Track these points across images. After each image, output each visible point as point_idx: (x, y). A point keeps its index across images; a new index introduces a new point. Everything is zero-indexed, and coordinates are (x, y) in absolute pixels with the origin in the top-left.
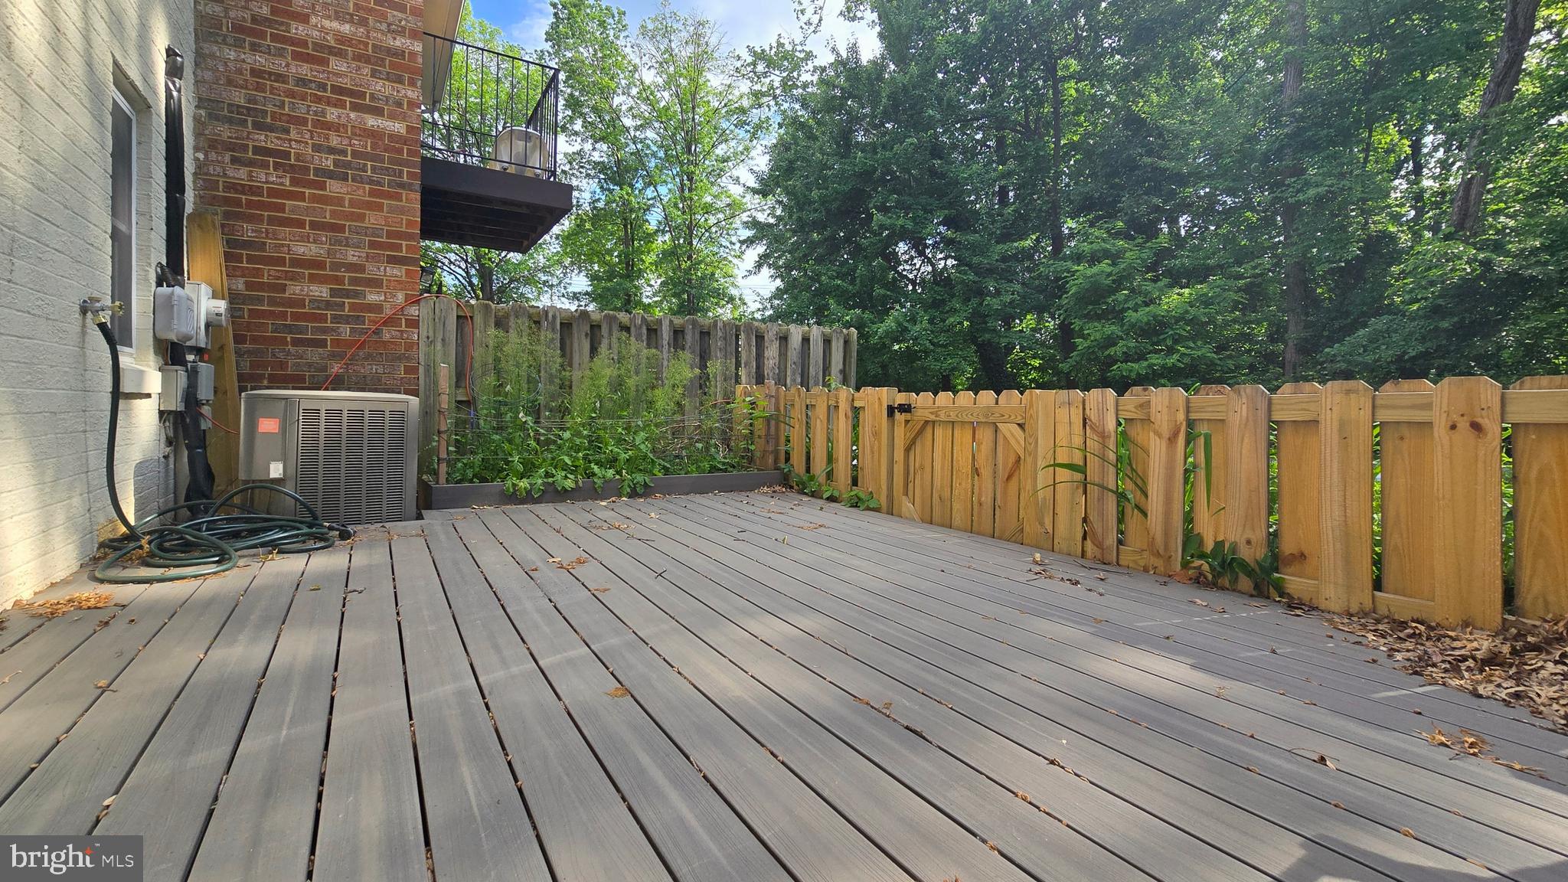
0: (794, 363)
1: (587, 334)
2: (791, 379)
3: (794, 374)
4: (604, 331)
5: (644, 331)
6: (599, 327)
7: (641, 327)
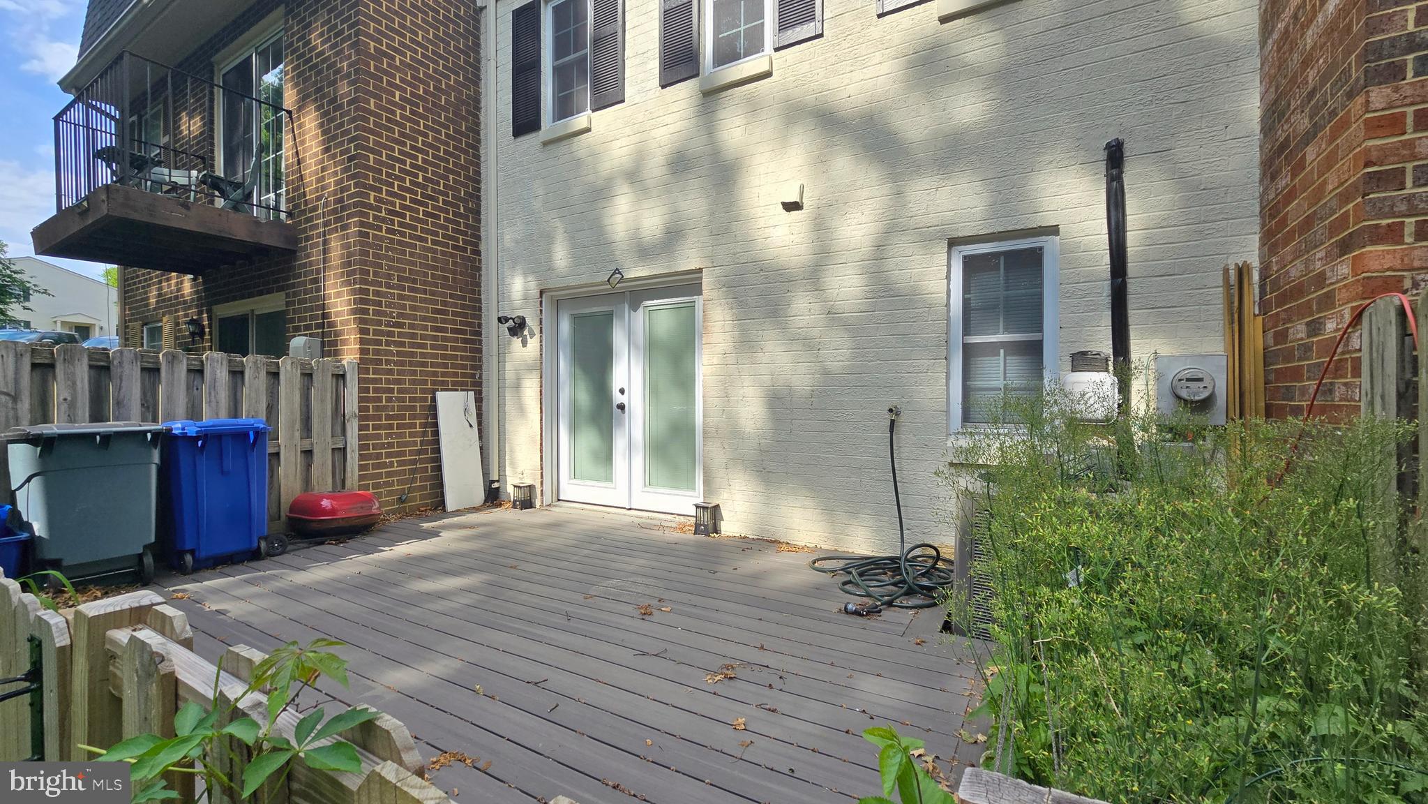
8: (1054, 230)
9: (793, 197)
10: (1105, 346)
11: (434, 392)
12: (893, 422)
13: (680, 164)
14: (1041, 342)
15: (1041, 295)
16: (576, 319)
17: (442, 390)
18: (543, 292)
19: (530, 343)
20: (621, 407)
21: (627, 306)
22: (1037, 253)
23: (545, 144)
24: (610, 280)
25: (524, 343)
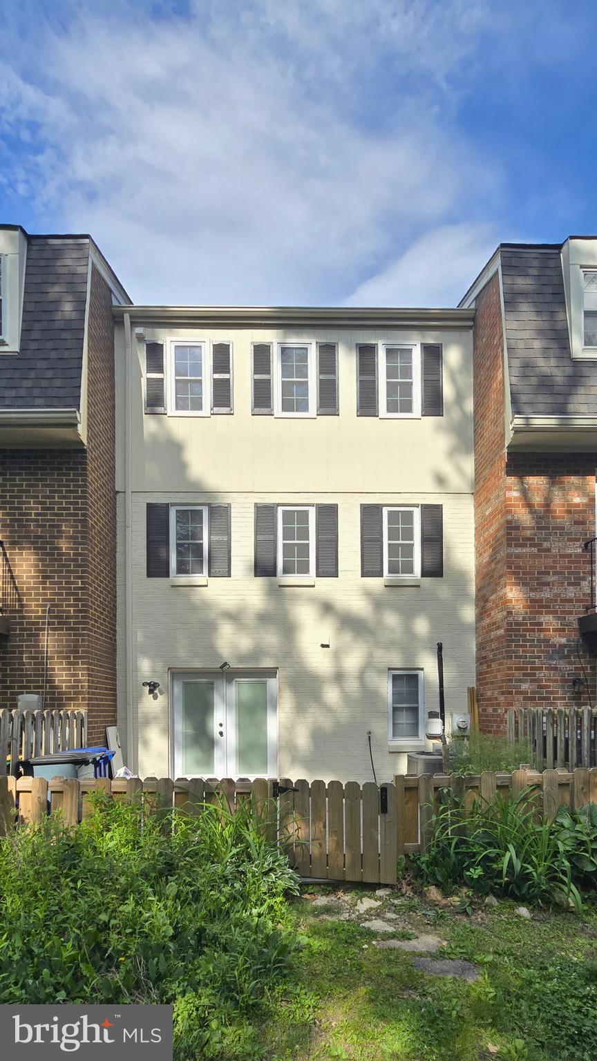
8: (422, 669)
9: (326, 643)
10: (438, 710)
11: (105, 727)
12: (369, 737)
13: (264, 618)
14: (418, 708)
15: (418, 691)
16: (186, 684)
17: (110, 726)
18: (169, 669)
19: (160, 698)
20: (221, 734)
21: (225, 680)
22: (416, 676)
23: (172, 586)
24: (222, 667)
25: (155, 698)
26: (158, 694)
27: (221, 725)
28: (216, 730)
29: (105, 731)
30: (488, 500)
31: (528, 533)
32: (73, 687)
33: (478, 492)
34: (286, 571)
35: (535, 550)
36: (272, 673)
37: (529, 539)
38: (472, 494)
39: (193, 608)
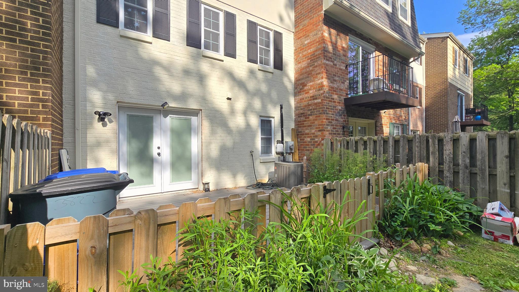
0: (464, 152)
1: (362, 145)
2: (462, 161)
3: (464, 157)
4: (368, 143)
5: (382, 142)
6: (366, 142)
7: (381, 141)
8: (274, 118)
9: (229, 97)
10: (281, 140)
12: (252, 154)
14: (271, 138)
16: (129, 116)
18: (118, 102)
19: (109, 125)
20: (159, 154)
21: (162, 116)
22: (270, 121)
23: (121, 36)
24: (163, 106)
25: (104, 125)
26: (108, 122)
27: (159, 148)
28: (155, 152)
29: (59, 153)
30: (307, 36)
31: (330, 55)
32: (31, 106)
33: (297, 32)
34: (207, 47)
35: (332, 63)
36: (195, 113)
37: (330, 58)
38: (293, 32)
39: (140, 59)
